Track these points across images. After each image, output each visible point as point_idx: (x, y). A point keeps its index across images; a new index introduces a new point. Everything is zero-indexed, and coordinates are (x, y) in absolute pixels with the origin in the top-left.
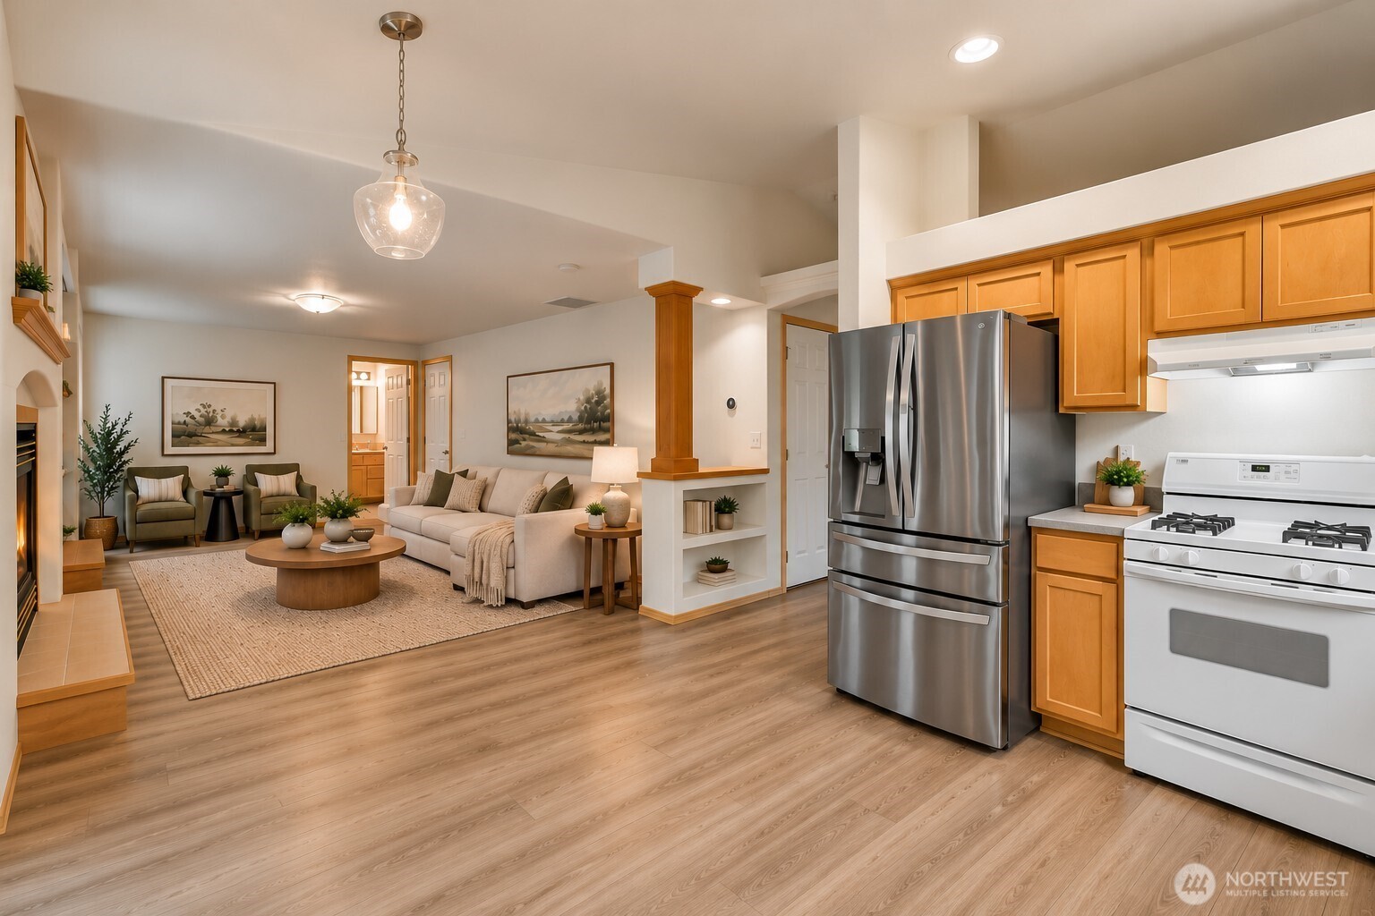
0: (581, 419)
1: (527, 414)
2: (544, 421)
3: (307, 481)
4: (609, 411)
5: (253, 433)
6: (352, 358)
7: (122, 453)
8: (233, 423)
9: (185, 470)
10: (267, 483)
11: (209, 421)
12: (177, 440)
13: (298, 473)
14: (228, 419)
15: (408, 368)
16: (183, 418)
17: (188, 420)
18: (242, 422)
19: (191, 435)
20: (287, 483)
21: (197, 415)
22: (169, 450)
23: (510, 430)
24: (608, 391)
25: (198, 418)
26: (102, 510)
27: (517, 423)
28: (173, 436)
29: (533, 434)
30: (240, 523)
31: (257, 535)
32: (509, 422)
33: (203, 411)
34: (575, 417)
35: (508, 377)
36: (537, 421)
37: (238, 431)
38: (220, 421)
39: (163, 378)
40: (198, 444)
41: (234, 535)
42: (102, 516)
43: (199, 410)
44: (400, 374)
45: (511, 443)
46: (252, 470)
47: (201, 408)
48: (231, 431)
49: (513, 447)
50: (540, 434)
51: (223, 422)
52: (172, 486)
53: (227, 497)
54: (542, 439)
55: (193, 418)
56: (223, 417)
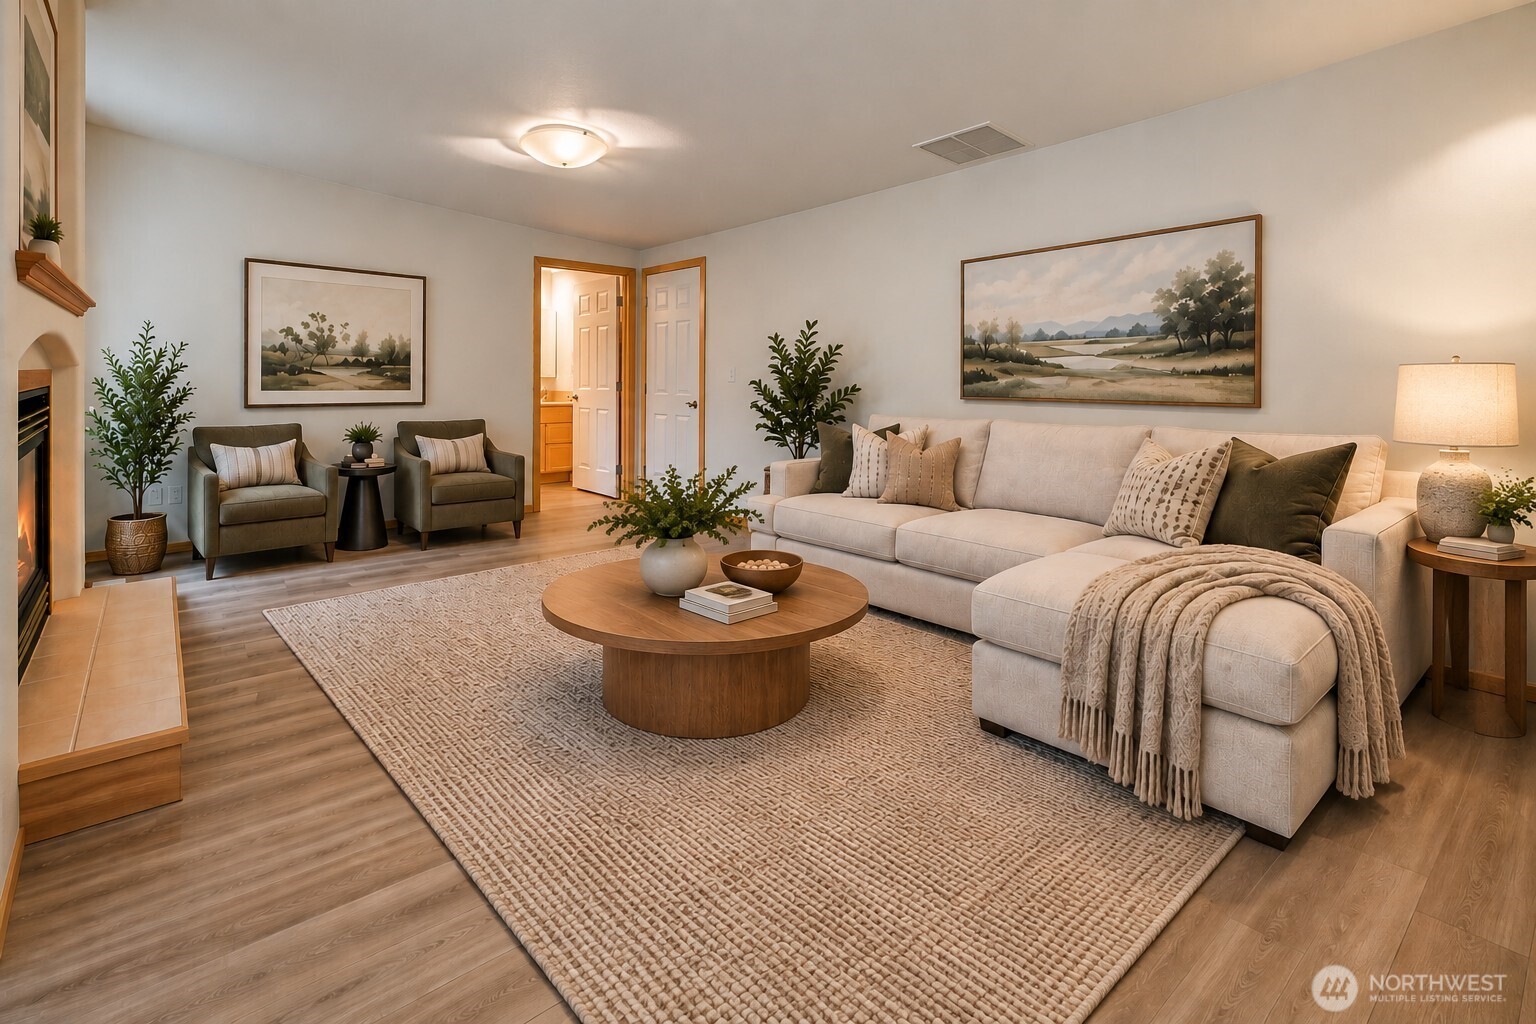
0: (1169, 329)
1: (1013, 327)
2: (1062, 337)
3: (501, 446)
4: (1250, 309)
5: (391, 366)
6: (541, 262)
7: (175, 402)
8: (360, 351)
9: (295, 431)
10: (437, 452)
11: (324, 345)
12: (270, 378)
13: (485, 435)
14: (352, 343)
15: (618, 279)
16: (279, 339)
17: (290, 343)
18: (374, 347)
19: (294, 371)
20: (469, 450)
21: (303, 333)
22: (257, 396)
23: (966, 356)
24: (1248, 270)
25: (307, 341)
26: (138, 506)
27: (988, 340)
28: (264, 373)
29: (1030, 361)
30: (388, 515)
31: (424, 538)
32: (965, 341)
33: (313, 328)
34: (1156, 323)
35: (963, 263)
36: (1040, 337)
37: (369, 364)
38: (341, 345)
39: (247, 261)
40: (305, 384)
41: (381, 541)
42: (138, 514)
43: (306, 325)
44: (609, 286)
45: (967, 379)
46: (407, 431)
47: (309, 320)
48: (356, 364)
49: (974, 386)
50: (1049, 361)
51: (344, 346)
52: (276, 458)
53: (371, 477)
54: (1058, 370)
55: (298, 340)
56: (346, 338)
